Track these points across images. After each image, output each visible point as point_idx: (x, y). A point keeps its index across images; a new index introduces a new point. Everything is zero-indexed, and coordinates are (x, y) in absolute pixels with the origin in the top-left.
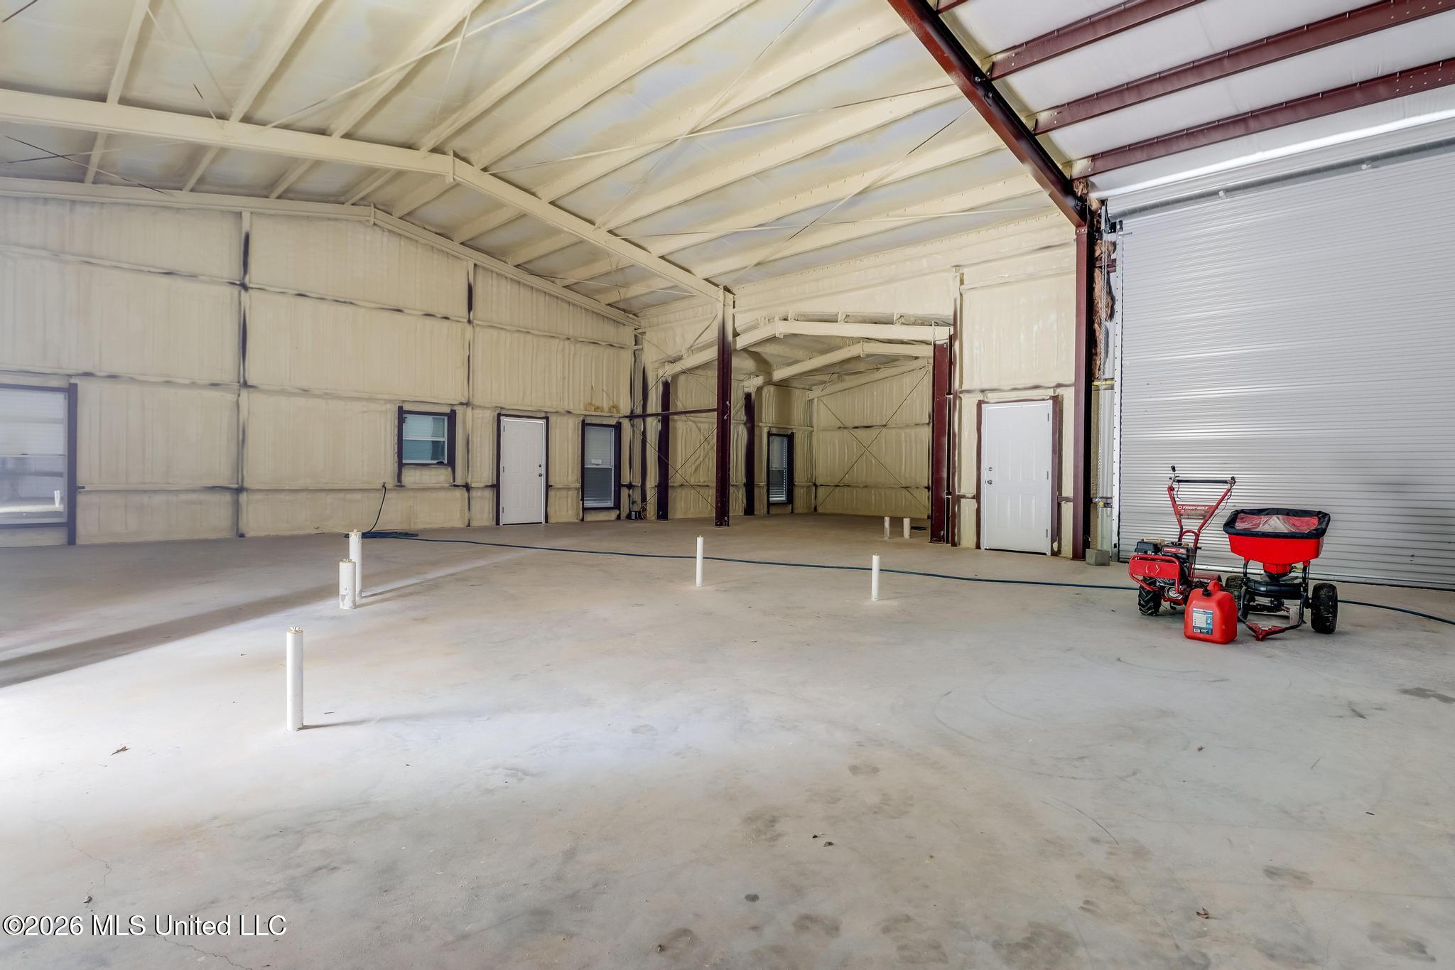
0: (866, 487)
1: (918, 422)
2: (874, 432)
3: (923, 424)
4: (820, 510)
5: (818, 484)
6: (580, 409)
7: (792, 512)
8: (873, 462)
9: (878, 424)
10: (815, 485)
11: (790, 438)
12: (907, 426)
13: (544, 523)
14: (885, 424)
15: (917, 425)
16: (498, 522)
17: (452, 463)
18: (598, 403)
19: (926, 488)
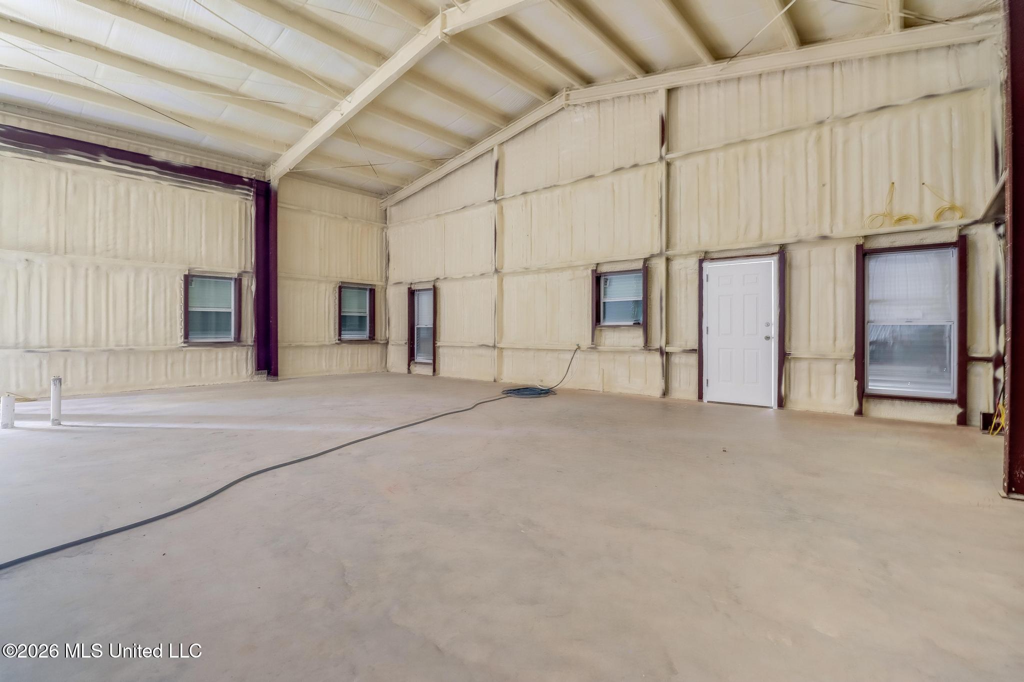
6: (858, 230)
13: (776, 407)
16: (700, 397)
17: (644, 325)
18: (911, 209)
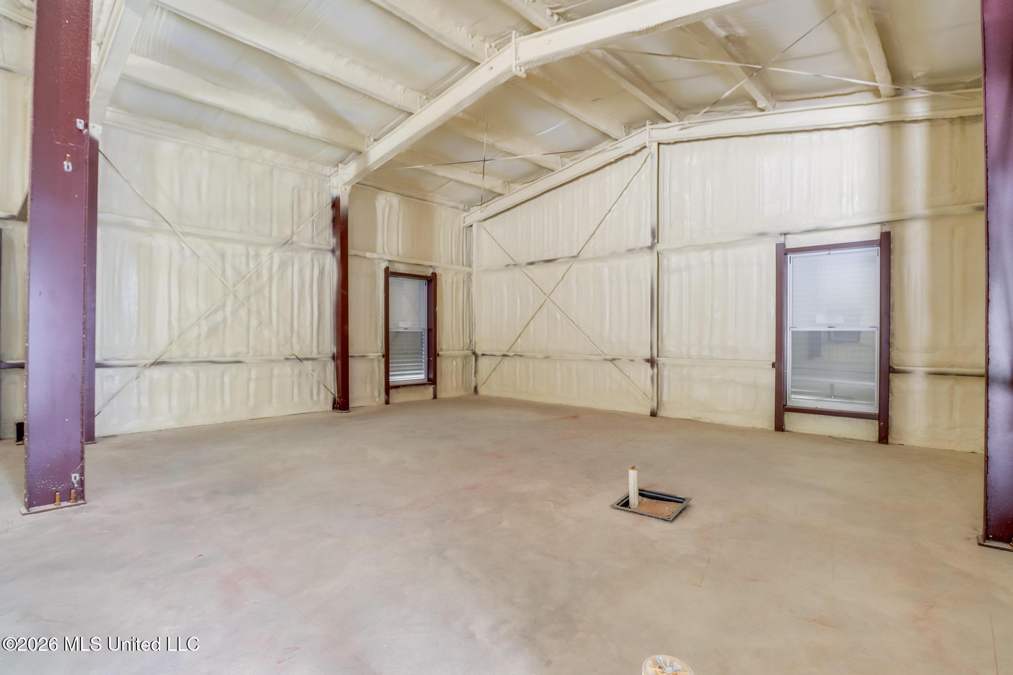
0: (547, 357)
1: (631, 246)
2: (557, 270)
3: (641, 249)
4: (483, 391)
5: (479, 352)
7: (435, 397)
8: (559, 316)
9: (566, 254)
10: (474, 353)
11: (431, 281)
12: (614, 254)
14: (575, 254)
15: (630, 251)
19: (648, 361)
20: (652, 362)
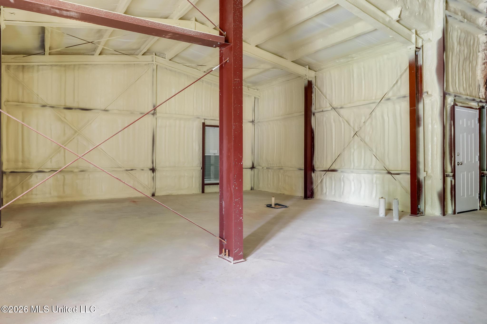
20: (153, 170)
